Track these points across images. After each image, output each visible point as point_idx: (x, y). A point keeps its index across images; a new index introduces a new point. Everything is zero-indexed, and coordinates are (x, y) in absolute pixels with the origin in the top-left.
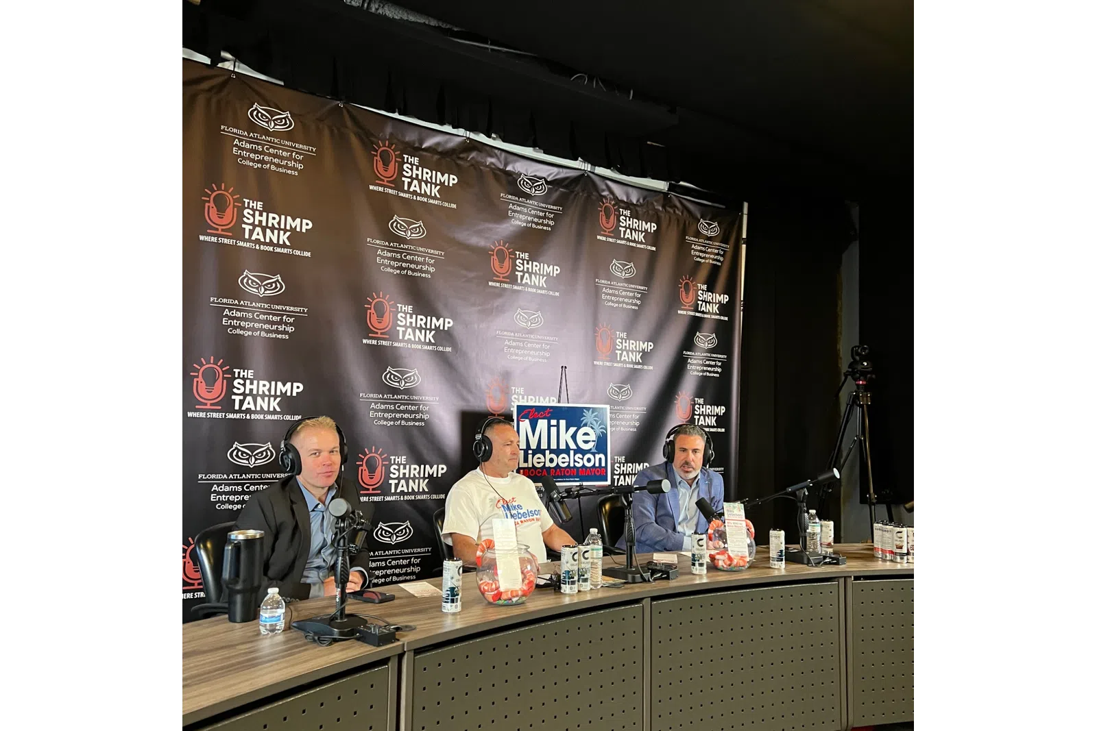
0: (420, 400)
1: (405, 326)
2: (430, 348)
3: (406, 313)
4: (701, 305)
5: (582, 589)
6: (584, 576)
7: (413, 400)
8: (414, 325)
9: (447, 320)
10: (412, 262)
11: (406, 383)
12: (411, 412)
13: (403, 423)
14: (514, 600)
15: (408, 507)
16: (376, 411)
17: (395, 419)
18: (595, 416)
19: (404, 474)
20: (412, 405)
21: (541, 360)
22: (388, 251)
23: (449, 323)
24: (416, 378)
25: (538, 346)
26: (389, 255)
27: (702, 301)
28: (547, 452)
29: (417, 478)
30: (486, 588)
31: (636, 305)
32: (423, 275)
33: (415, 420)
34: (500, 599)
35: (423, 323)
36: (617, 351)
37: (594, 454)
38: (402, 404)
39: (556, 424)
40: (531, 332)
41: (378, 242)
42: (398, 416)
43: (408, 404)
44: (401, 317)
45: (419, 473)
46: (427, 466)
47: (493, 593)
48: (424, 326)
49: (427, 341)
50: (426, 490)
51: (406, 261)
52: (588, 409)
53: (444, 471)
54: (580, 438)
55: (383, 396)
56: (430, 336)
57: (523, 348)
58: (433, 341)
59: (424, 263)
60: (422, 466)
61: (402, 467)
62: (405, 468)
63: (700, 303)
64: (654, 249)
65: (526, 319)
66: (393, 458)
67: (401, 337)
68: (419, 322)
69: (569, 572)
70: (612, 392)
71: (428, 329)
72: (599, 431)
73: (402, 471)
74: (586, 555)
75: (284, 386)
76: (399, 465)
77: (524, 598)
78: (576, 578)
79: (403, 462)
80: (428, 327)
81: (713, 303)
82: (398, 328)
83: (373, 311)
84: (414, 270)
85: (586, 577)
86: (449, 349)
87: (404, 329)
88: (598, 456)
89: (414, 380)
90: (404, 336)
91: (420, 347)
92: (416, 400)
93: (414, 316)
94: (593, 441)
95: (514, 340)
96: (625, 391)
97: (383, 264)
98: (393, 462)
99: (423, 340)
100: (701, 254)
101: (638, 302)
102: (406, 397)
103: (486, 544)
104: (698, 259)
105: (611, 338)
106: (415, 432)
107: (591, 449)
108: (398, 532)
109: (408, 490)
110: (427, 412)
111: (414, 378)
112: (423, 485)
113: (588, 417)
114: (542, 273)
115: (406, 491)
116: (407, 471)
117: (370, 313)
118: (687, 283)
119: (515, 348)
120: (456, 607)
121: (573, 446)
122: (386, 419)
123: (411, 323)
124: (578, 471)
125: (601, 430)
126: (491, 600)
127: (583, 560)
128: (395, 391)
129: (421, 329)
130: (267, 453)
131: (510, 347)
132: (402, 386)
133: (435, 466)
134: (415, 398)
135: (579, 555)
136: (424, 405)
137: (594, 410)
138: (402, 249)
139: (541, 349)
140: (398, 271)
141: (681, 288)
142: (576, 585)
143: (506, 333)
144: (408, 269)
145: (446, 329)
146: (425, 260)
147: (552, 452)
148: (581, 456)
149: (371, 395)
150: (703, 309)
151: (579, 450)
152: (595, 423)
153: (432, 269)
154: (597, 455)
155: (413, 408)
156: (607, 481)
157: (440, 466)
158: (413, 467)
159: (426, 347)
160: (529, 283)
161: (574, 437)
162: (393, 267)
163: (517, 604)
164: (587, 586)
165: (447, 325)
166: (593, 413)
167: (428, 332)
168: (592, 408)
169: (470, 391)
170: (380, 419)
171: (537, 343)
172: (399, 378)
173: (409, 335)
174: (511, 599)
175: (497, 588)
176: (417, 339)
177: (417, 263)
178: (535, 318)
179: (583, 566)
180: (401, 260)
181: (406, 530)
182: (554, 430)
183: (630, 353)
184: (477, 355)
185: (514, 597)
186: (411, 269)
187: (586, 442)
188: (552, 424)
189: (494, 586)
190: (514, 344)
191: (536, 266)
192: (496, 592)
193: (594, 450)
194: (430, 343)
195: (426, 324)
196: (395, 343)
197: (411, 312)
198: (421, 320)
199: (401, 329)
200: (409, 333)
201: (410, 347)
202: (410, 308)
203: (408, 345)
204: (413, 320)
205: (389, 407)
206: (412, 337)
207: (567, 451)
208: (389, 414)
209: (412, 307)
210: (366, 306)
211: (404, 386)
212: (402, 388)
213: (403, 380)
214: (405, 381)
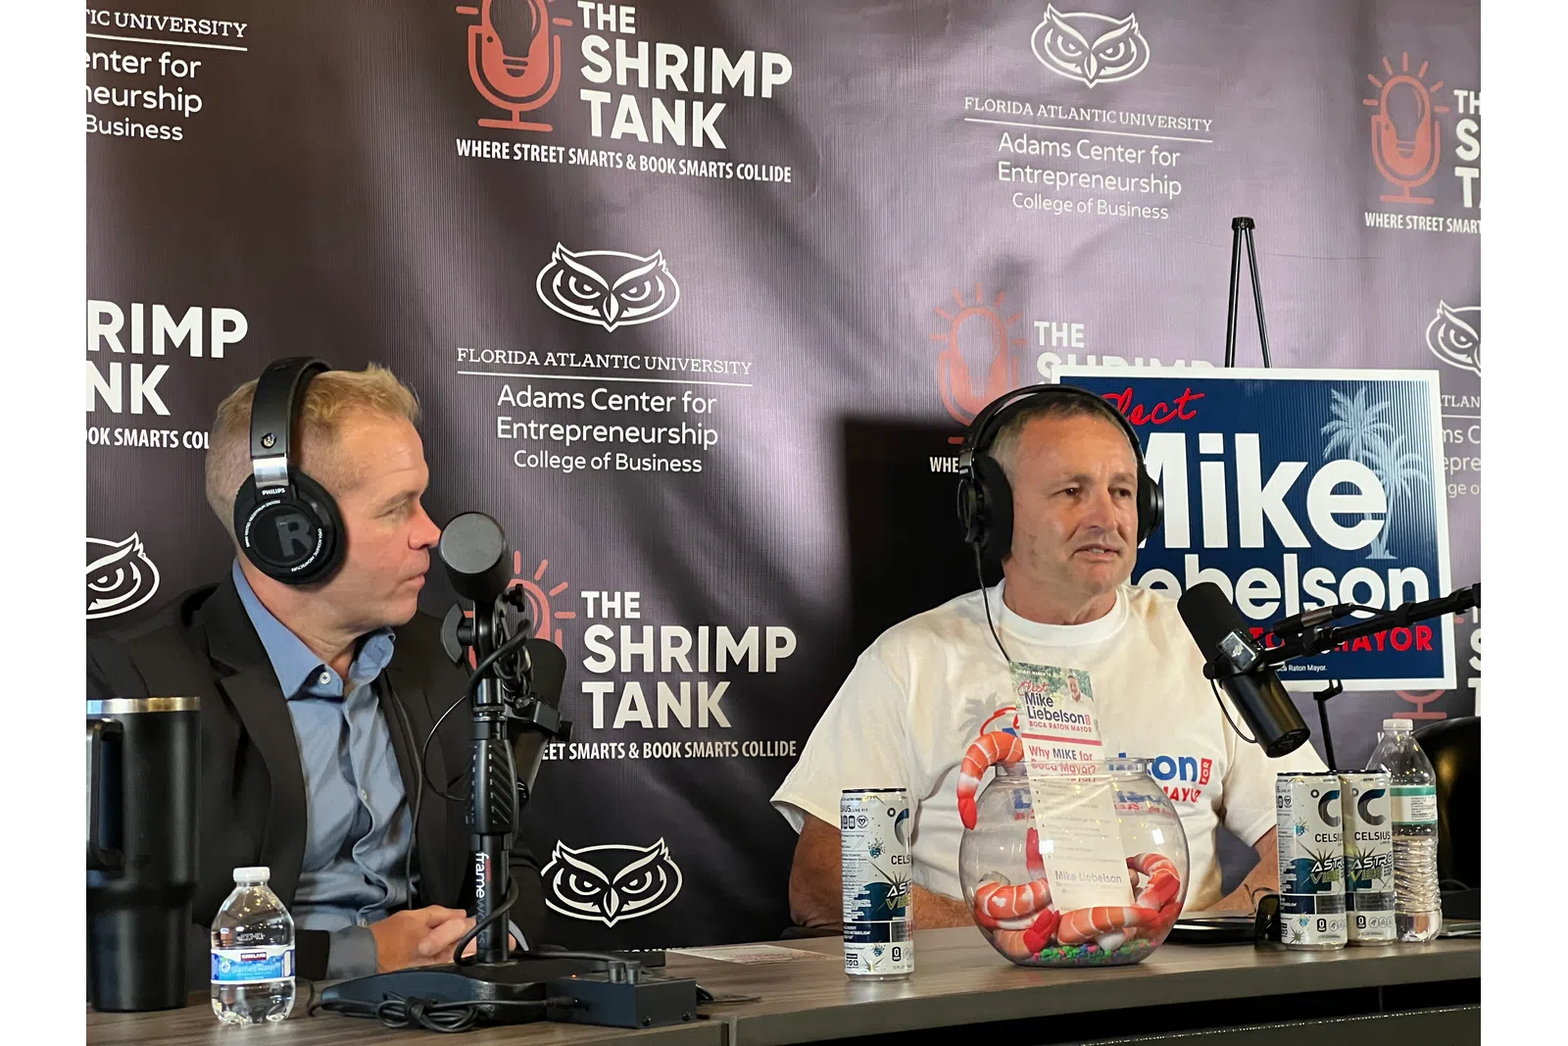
0: (684, 375)
1: (610, 86)
2: (711, 169)
3: (611, 36)
5: (1363, 935)
6: (1368, 884)
7: (655, 374)
8: (644, 82)
9: (769, 58)
11: (624, 305)
12: (650, 420)
13: (623, 461)
14: (1109, 942)
15: (656, 786)
16: (519, 414)
17: (590, 448)
18: (1381, 417)
19: (638, 660)
20: (653, 390)
21: (1145, 212)
23: (777, 69)
24: (661, 287)
25: (1132, 156)
28: (1192, 561)
29: (687, 676)
30: (1001, 902)
33: (664, 449)
34: (1052, 944)
35: (676, 72)
36: (1459, 171)
37: (1381, 569)
38: (614, 388)
39: (1220, 450)
40: (1104, 97)
42: (600, 433)
43: (637, 389)
44: (595, 49)
45: (693, 655)
46: (723, 632)
47: (1027, 923)
48: (681, 86)
49: (698, 142)
50: (724, 722)
52: (1349, 388)
53: (788, 651)
54: (1321, 503)
55: (542, 358)
56: (706, 123)
57: (1070, 166)
58: (718, 143)
60: (703, 631)
61: (626, 631)
62: (637, 637)
65: (1079, 46)
66: (590, 596)
67: (597, 131)
68: (663, 70)
69: (1312, 864)
70: (1446, 340)
71: (699, 97)
72: (1397, 476)
73: (628, 649)
74: (1373, 807)
75: (177, 322)
76: (614, 623)
77: (1144, 942)
78: (1338, 889)
79: (629, 615)
80: (699, 87)
82: (585, 94)
83: (486, 28)
85: (1377, 887)
86: (781, 174)
87: (606, 97)
88: (1398, 578)
89: (655, 295)
90: (608, 123)
91: (670, 165)
92: (664, 374)
93: (643, 47)
94: (1376, 516)
95: (1033, 135)
98: (590, 615)
99: (680, 141)
102: (628, 362)
103: (992, 748)
105: (1434, 117)
106: (672, 500)
107: (1367, 549)
108: (626, 880)
109: (655, 721)
110: (711, 420)
111: (655, 286)
112: (712, 701)
113: (1352, 421)
115: (647, 724)
116: (646, 648)
117: (479, 37)
119: (1039, 163)
120: (896, 955)
121: (1291, 536)
122: (557, 448)
123: (633, 74)
125: (1411, 472)
126: (1020, 948)
127: (1361, 825)
128: (585, 338)
129: (670, 96)
130: (129, 573)
131: (1018, 162)
132: (613, 318)
133: (752, 632)
134: (663, 363)
135: (1346, 807)
136: (697, 391)
137: (1373, 390)
139: (1145, 169)
142: (1340, 917)
143: (1000, 106)
145: (767, 93)
147: (1209, 558)
148: (1328, 577)
149: (499, 356)
151: (1317, 554)
152: (1378, 443)
154: (1392, 572)
155: (658, 403)
156: (1439, 673)
157: (773, 632)
158: (669, 631)
159: (692, 168)
161: (1296, 500)
163: (1118, 960)
164: (1380, 927)
165: (769, 80)
166: (1369, 402)
167: (698, 106)
168: (1367, 383)
169: (868, 336)
170: (534, 447)
171: (1127, 143)
172: (596, 286)
173: (628, 122)
174: (1092, 942)
175: (1042, 904)
176: (658, 138)
178: (1115, 43)
179: (1363, 847)
181: (656, 875)
182: (1212, 475)
184: (893, 193)
185: (1107, 930)
187: (1346, 520)
188: (1203, 450)
189: (1028, 895)
190: (1036, 149)
192: (1036, 917)
193: (1380, 553)
194: (707, 152)
195: (688, 76)
196: (575, 153)
197: (632, 30)
198: (672, 60)
199: (596, 99)
200: (629, 113)
201: (633, 167)
202: (628, 15)
203: (625, 161)
204: (641, 63)
205: (564, 399)
206: (638, 128)
207: (1271, 555)
208: (568, 428)
209: (632, 10)
210: (460, 10)
211: (618, 318)
212: (611, 324)
213: (612, 296)
214: (620, 300)
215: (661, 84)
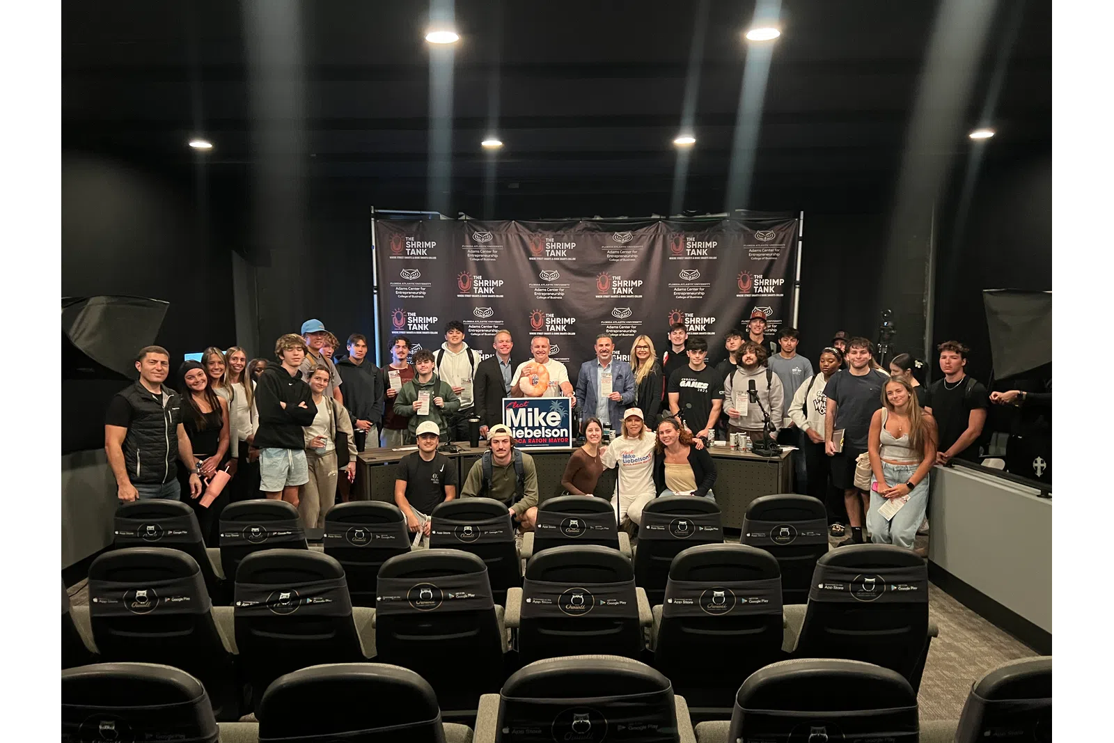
37: (559, 429)
39: (532, 411)
54: (549, 419)
88: (562, 430)
94: (558, 421)
107: (557, 426)
113: (554, 405)
121: (543, 424)
124: (548, 441)
147: (529, 428)
148: (550, 431)
151: (548, 427)
152: (560, 409)
161: (544, 419)
182: (530, 415)
187: (553, 421)
188: (528, 411)
207: (540, 427)
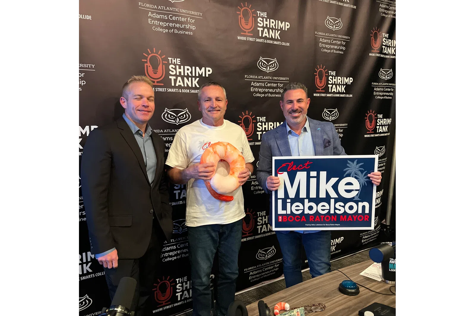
1: (175, 75)
3: (175, 65)
4: (385, 48)
8: (182, 74)
9: (207, 69)
10: (177, 22)
22: (157, 13)
24: (187, 116)
25: (275, 85)
26: (158, 16)
27: (385, 46)
31: (342, 50)
32: (187, 33)
35: (189, 72)
36: (329, 85)
40: (270, 74)
41: (148, 5)
44: (172, 68)
48: (190, 75)
49: (194, 86)
51: (173, 22)
55: (164, 131)
56: (195, 82)
59: (186, 23)
63: (384, 47)
64: (355, 7)
65: (266, 65)
67: (173, 85)
68: (186, 71)
70: (325, 116)
71: (194, 77)
80: (194, 75)
81: (391, 47)
82: (170, 77)
83: (149, 64)
84: (179, 29)
87: (175, 78)
90: (175, 83)
91: (188, 91)
93: (182, 67)
95: (257, 82)
96: (334, 113)
97: (154, 25)
99: (190, 86)
100: (385, 11)
101: (344, 48)
104: (384, 15)
105: (325, 76)
111: (186, 115)
114: (277, 28)
117: (147, 66)
118: (376, 33)
119: (258, 87)
123: (180, 72)
129: (188, 77)
131: (254, 87)
138: (168, 11)
139: (277, 87)
140: (167, 30)
141: (372, 36)
143: (251, 77)
144: (174, 28)
145: (207, 76)
146: (187, 20)
150: (386, 51)
153: (193, 28)
159: (193, 91)
160: (268, 37)
162: (162, 27)
165: (208, 73)
167: (194, 79)
171: (274, 83)
172: (174, 116)
173: (179, 82)
176: (186, 86)
177: (181, 23)
178: (272, 64)
180: (168, 21)
183: (338, 86)
186: (177, 28)
190: (258, 85)
191: (273, 22)
194: (196, 88)
195: (191, 73)
196: (169, 89)
197: (180, 63)
198: (188, 69)
199: (173, 78)
200: (180, 81)
201: (181, 92)
202: (179, 60)
203: (179, 90)
204: (182, 70)
205: (168, 138)
206: (182, 84)
208: (170, 144)
209: (180, 59)
210: (143, 60)
211: (179, 122)
212: (177, 123)
213: (178, 118)
214: (179, 119)
215: (186, 74)
